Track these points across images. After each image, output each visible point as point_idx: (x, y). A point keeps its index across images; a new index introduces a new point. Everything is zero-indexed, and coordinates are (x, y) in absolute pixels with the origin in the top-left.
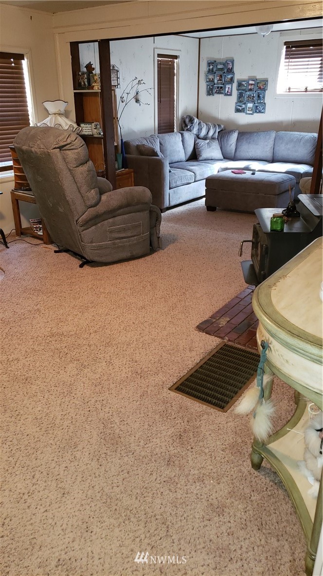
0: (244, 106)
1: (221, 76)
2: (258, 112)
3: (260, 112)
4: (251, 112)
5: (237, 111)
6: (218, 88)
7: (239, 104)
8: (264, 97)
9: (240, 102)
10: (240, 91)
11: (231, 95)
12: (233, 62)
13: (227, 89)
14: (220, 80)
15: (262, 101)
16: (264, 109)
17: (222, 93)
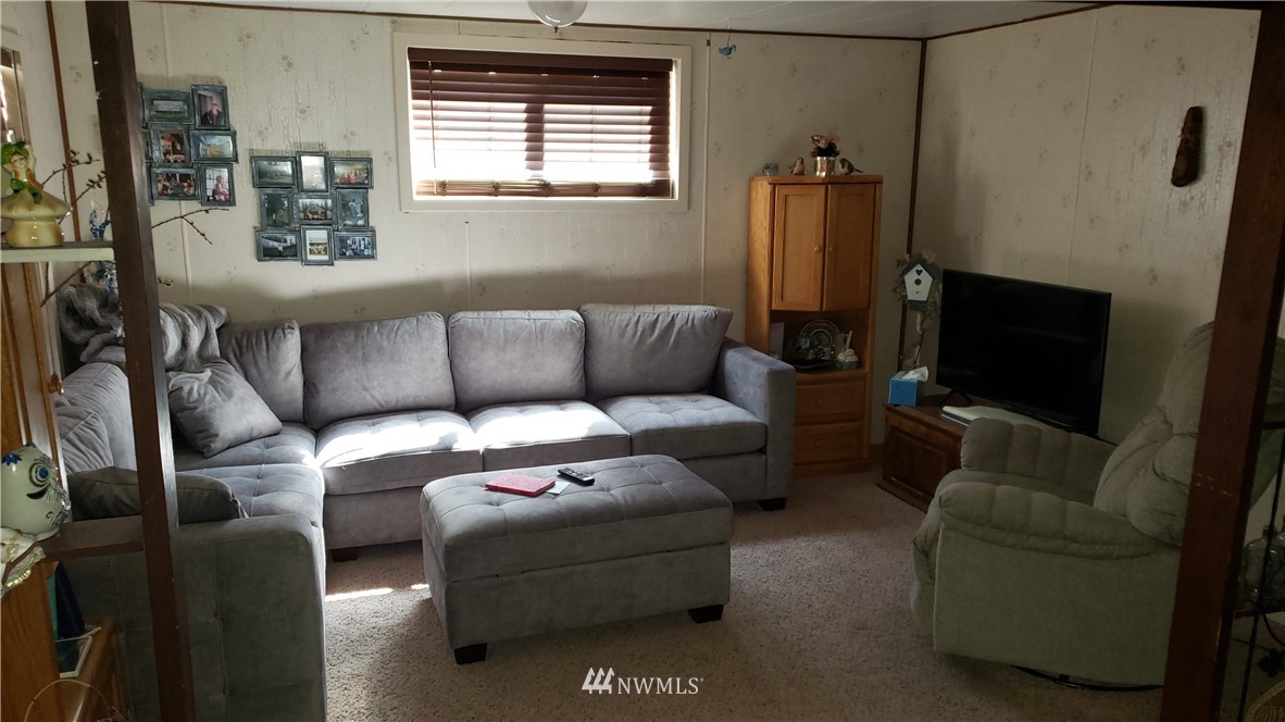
0: (291, 239)
1: (177, 138)
2: (350, 258)
3: (358, 255)
4: (326, 258)
5: (267, 254)
6: (170, 177)
7: (271, 232)
8: (365, 211)
9: (276, 225)
10: (269, 191)
11: (230, 201)
12: (222, 93)
13: (211, 185)
14: (175, 151)
15: (360, 222)
16: (373, 245)
17: (193, 197)
